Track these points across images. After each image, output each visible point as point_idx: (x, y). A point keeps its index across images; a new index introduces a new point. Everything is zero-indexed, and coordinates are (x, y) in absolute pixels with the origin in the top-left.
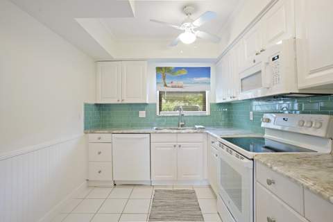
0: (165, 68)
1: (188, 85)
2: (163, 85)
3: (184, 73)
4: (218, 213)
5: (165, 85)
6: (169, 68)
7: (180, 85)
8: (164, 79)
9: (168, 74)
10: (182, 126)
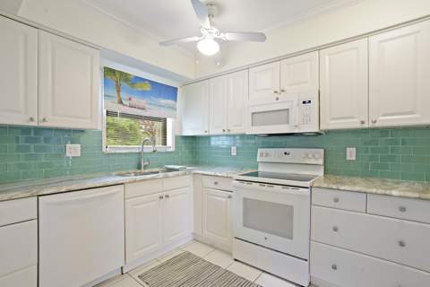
0: (121, 73)
1: (153, 107)
2: (116, 100)
3: (148, 88)
4: (236, 260)
5: (121, 102)
6: (126, 74)
7: (141, 105)
8: (118, 91)
9: (124, 84)
10: (145, 167)
